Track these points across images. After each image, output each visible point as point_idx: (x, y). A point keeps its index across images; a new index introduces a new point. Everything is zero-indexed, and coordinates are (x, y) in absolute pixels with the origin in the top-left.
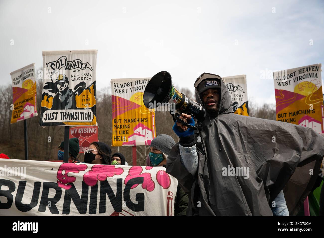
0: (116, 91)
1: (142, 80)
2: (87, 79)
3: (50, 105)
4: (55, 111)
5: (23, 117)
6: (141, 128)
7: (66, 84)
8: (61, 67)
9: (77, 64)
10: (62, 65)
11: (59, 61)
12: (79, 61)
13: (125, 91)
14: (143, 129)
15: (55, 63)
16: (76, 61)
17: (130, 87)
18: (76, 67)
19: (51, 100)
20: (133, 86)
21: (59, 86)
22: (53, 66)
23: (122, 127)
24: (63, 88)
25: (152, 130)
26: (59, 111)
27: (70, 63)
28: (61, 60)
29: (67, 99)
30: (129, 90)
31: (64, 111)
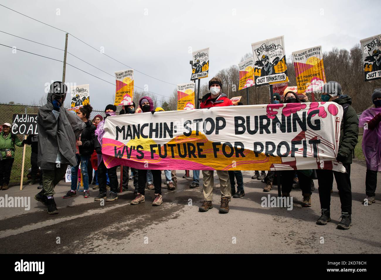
0: (296, 59)
1: (313, 49)
2: (280, 55)
3: (260, 74)
4: (263, 77)
5: (246, 86)
6: (316, 80)
7: (267, 60)
8: (263, 50)
9: (272, 47)
10: (263, 49)
11: (262, 47)
12: (273, 45)
13: (302, 58)
14: (317, 80)
15: (259, 49)
16: (272, 45)
17: (305, 55)
18: (272, 49)
19: (260, 71)
20: (307, 54)
21: (263, 62)
22: (258, 51)
23: (303, 81)
24: (266, 63)
25: (323, 80)
26: (265, 77)
27: (268, 47)
28: (263, 47)
29: (269, 69)
30: (304, 57)
31: (268, 76)
